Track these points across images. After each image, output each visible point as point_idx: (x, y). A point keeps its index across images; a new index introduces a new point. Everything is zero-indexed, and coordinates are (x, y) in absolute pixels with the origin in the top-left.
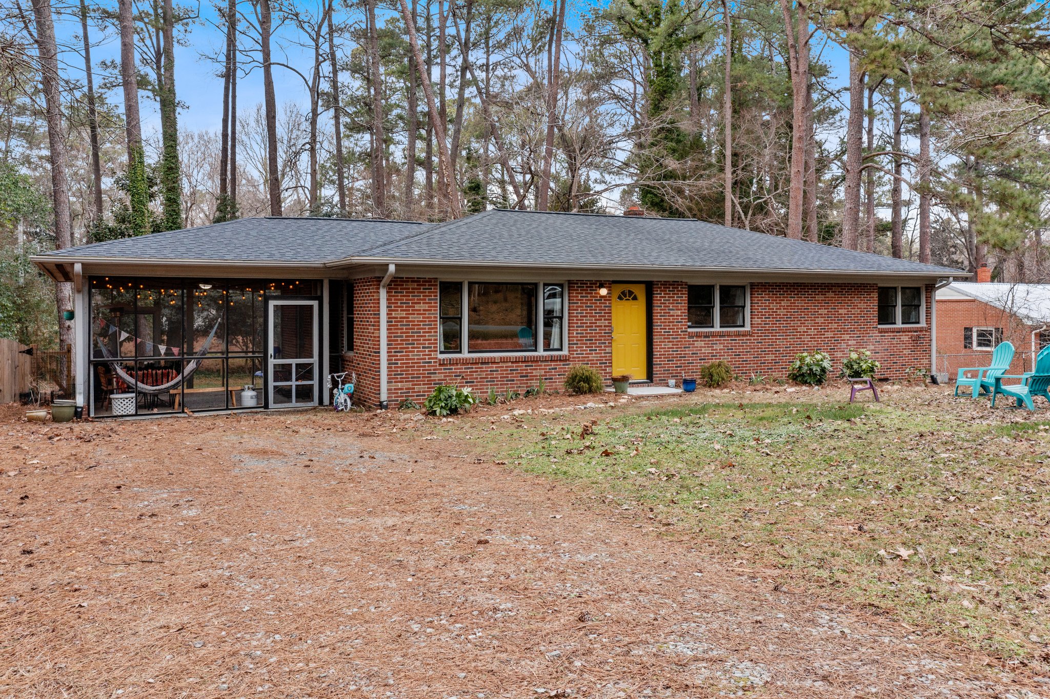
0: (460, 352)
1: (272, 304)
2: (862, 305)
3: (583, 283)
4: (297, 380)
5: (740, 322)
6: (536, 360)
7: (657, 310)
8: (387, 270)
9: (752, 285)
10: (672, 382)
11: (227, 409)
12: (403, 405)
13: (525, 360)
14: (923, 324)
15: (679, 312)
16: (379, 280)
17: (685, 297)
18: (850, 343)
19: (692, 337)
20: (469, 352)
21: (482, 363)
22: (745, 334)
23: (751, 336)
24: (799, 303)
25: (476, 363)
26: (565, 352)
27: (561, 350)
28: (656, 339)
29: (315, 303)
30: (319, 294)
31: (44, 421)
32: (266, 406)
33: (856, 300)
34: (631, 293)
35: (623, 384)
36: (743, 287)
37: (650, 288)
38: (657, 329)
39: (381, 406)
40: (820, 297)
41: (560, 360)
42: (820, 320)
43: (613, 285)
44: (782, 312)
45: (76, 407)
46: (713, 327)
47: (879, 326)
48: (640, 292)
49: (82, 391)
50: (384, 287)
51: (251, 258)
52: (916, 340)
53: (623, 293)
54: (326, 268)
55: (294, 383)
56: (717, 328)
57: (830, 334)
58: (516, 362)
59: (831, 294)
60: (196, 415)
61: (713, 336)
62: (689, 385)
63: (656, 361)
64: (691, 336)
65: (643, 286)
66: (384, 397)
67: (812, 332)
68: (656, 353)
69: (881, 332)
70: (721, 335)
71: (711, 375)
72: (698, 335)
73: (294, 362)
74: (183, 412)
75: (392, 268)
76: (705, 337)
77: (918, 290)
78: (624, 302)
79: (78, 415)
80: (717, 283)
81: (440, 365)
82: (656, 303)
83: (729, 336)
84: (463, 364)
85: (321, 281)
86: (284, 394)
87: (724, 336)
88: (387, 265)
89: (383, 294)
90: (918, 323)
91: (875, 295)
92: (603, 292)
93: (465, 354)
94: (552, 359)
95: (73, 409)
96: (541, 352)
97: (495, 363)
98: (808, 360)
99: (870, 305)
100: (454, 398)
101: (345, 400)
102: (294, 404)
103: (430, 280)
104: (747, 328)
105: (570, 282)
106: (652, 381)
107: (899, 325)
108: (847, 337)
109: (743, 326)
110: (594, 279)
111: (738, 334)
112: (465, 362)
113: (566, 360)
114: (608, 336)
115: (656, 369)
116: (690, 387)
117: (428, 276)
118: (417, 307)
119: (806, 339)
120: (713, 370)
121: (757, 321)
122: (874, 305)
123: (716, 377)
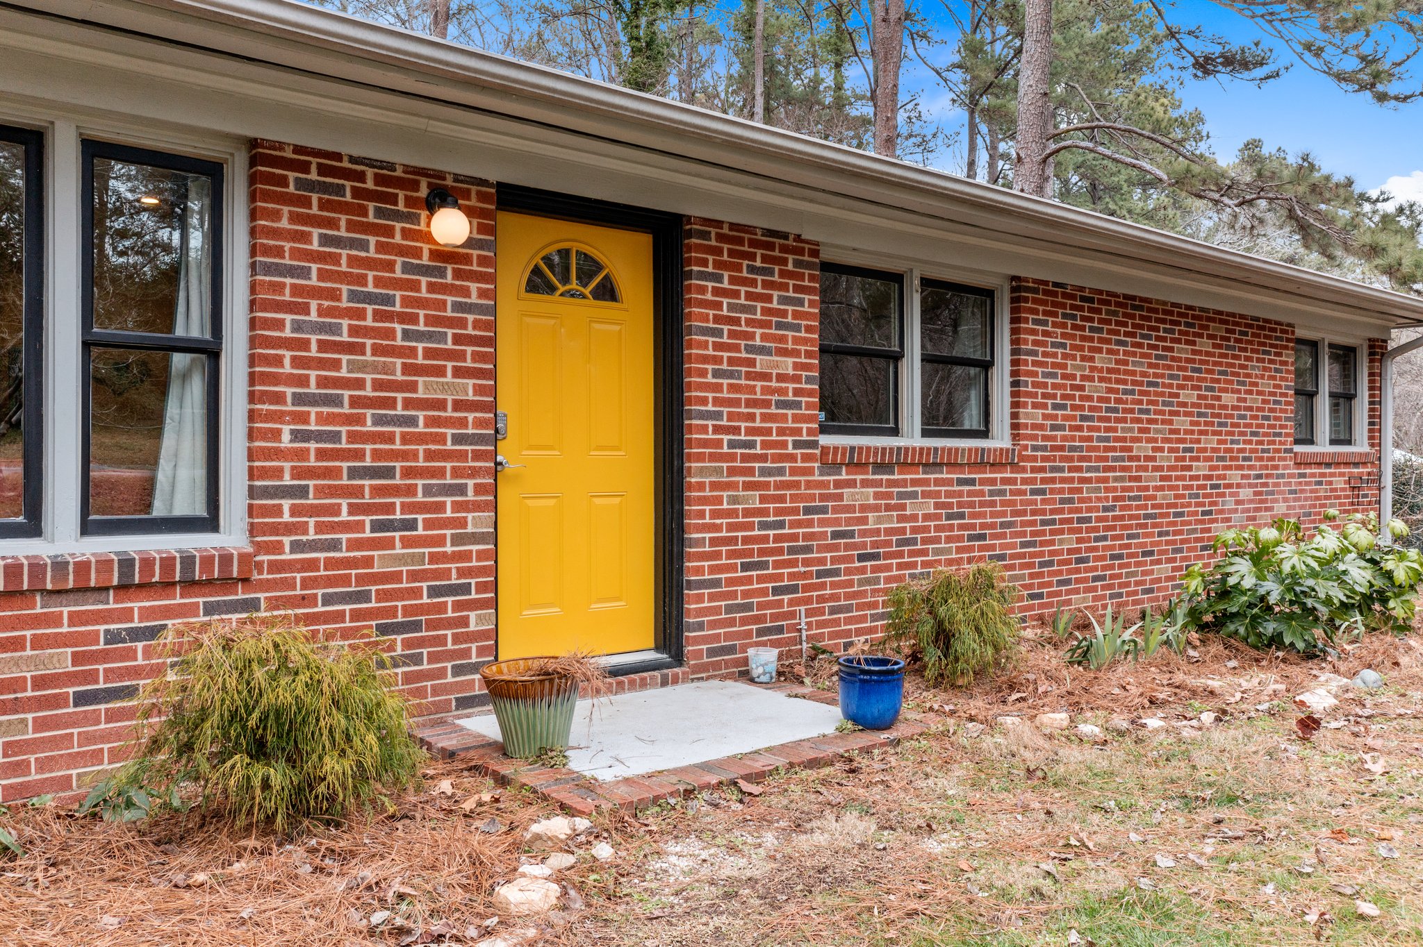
2: (1266, 385)
3: (334, 167)
5: (971, 419)
7: (701, 347)
9: (1018, 289)
10: (764, 659)
14: (1361, 446)
15: (787, 365)
17: (810, 304)
18: (1246, 493)
19: (834, 467)
22: (999, 462)
23: (1015, 467)
24: (1137, 365)
26: (231, 537)
28: (699, 473)
33: (1255, 368)
34: (588, 265)
36: (987, 295)
37: (671, 246)
38: (702, 429)
40: (1182, 351)
42: (1182, 423)
43: (500, 209)
44: (1096, 388)
46: (895, 432)
47: (1296, 448)
48: (628, 263)
52: (1360, 490)
53: (553, 260)
56: (912, 438)
57: (1200, 468)
59: (1204, 344)
61: (905, 466)
62: (867, 689)
63: (696, 568)
64: (830, 462)
68: (698, 537)
69: (1298, 465)
70: (930, 463)
71: (944, 636)
72: (855, 461)
76: (881, 467)
77: (1353, 354)
78: (553, 303)
80: (916, 265)
82: (698, 317)
83: (953, 465)
87: (937, 466)
90: (1354, 441)
91: (1289, 358)
92: (451, 230)
99: (1279, 384)
104: (1000, 440)
106: (678, 659)
107: (1325, 446)
108: (1234, 476)
109: (984, 434)
110: (399, 158)
111: (981, 462)
114: (468, 454)
115: (696, 605)
116: (875, 700)
119: (1152, 480)
120: (955, 611)
121: (1031, 415)
122: (1288, 384)
123: (967, 642)
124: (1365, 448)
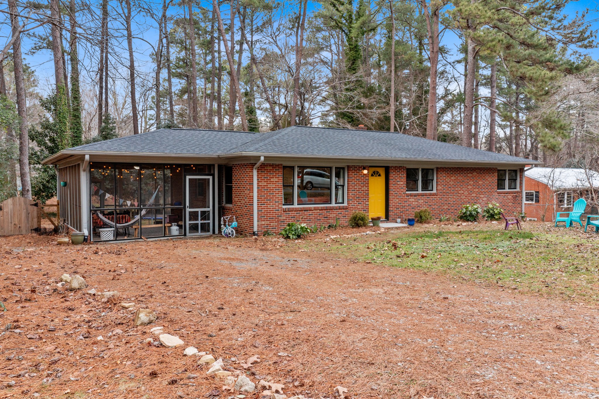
0: (293, 204)
1: (188, 177)
2: (490, 179)
3: (355, 167)
4: (201, 220)
5: (430, 188)
6: (332, 209)
7: (391, 182)
8: (260, 159)
9: (437, 169)
10: (399, 220)
11: (164, 236)
12: (266, 234)
13: (326, 209)
14: (518, 189)
15: (402, 183)
16: (253, 165)
17: (405, 175)
18: (484, 199)
19: (408, 196)
20: (298, 204)
21: (305, 211)
22: (434, 195)
24: (460, 178)
25: (302, 211)
26: (345, 204)
27: (343, 203)
28: (391, 197)
29: (211, 178)
30: (212, 172)
31: (68, 244)
32: (185, 235)
33: (487, 177)
34: (378, 172)
35: (377, 221)
36: (433, 170)
37: (387, 170)
38: (391, 192)
39: (254, 234)
40: (470, 175)
41: (344, 209)
42: (470, 187)
43: (370, 168)
44: (452, 183)
45: (85, 236)
46: (417, 191)
47: (498, 191)
48: (382, 172)
49: (86, 227)
50: (256, 169)
51: (179, 152)
52: (515, 198)
53: (374, 172)
54: (219, 158)
55: (199, 222)
56: (420, 192)
57: (474, 195)
58: (322, 210)
59: (475, 173)
60: (148, 240)
61: (418, 196)
62: (411, 222)
63: (390, 209)
65: (384, 168)
66: (255, 229)
67: (466, 193)
68: (391, 205)
69: (498, 194)
70: (422, 195)
71: (421, 217)
72: (411, 195)
73: (199, 210)
74: (141, 238)
75: (262, 159)
76: (415, 196)
77: (515, 171)
78: (374, 177)
79: (86, 240)
80: (420, 167)
81: (284, 211)
82: (391, 178)
83: (426, 195)
84: (295, 211)
85: (214, 165)
86: (194, 228)
87: (423, 196)
88: (260, 157)
89: (255, 172)
90: (515, 189)
91: (496, 174)
92: (365, 172)
93: (296, 206)
94: (340, 208)
95: (83, 237)
96: (333, 205)
97: (311, 210)
98: (470, 208)
99: (493, 179)
100: (299, 230)
101: (232, 231)
102: (200, 233)
103: (278, 165)
104: (435, 191)
105: (348, 166)
106: (388, 220)
107: (507, 190)
108: (482, 196)
109: (432, 190)
110: (360, 165)
111: (430, 195)
112: (296, 210)
113: (346, 209)
114: (366, 196)
115: (391, 213)
116: (412, 223)
117: (277, 163)
118: (272, 180)
119: (464, 197)
120: (422, 214)
121: (439, 187)
122: (495, 179)
123: (423, 218)
124: (519, 190)
